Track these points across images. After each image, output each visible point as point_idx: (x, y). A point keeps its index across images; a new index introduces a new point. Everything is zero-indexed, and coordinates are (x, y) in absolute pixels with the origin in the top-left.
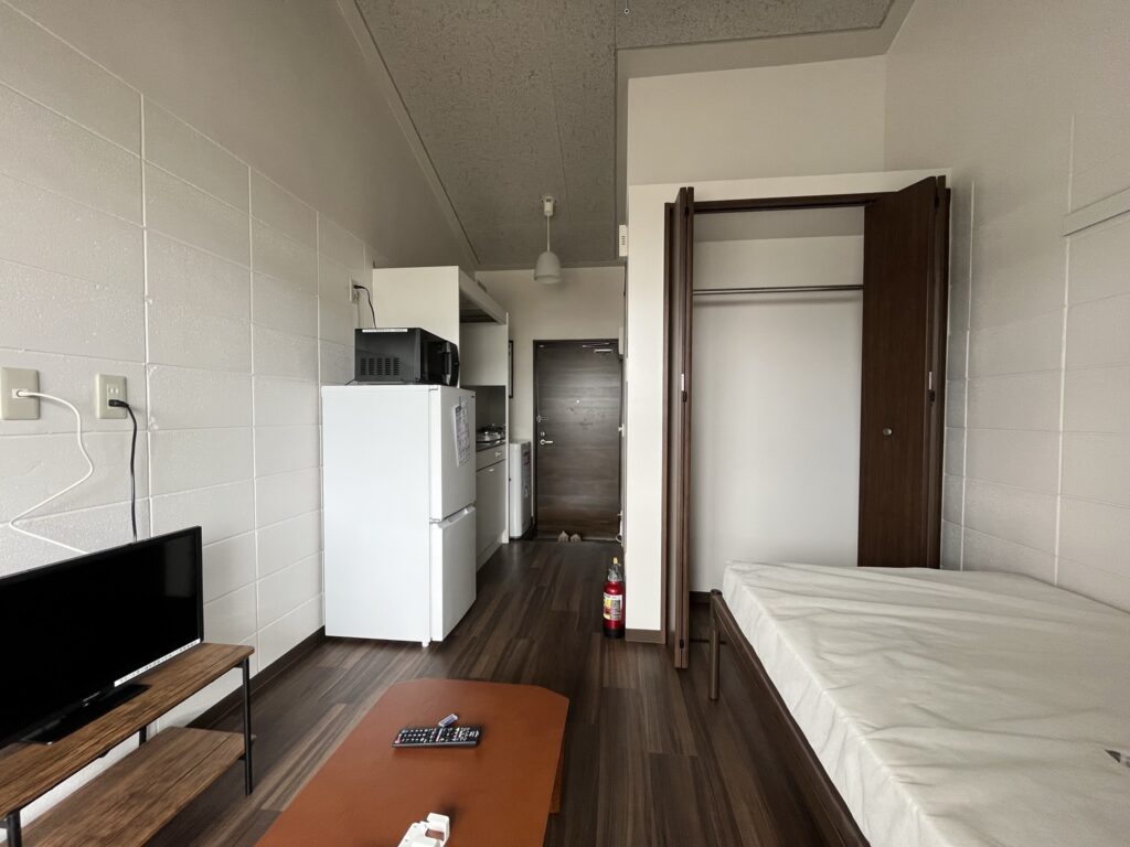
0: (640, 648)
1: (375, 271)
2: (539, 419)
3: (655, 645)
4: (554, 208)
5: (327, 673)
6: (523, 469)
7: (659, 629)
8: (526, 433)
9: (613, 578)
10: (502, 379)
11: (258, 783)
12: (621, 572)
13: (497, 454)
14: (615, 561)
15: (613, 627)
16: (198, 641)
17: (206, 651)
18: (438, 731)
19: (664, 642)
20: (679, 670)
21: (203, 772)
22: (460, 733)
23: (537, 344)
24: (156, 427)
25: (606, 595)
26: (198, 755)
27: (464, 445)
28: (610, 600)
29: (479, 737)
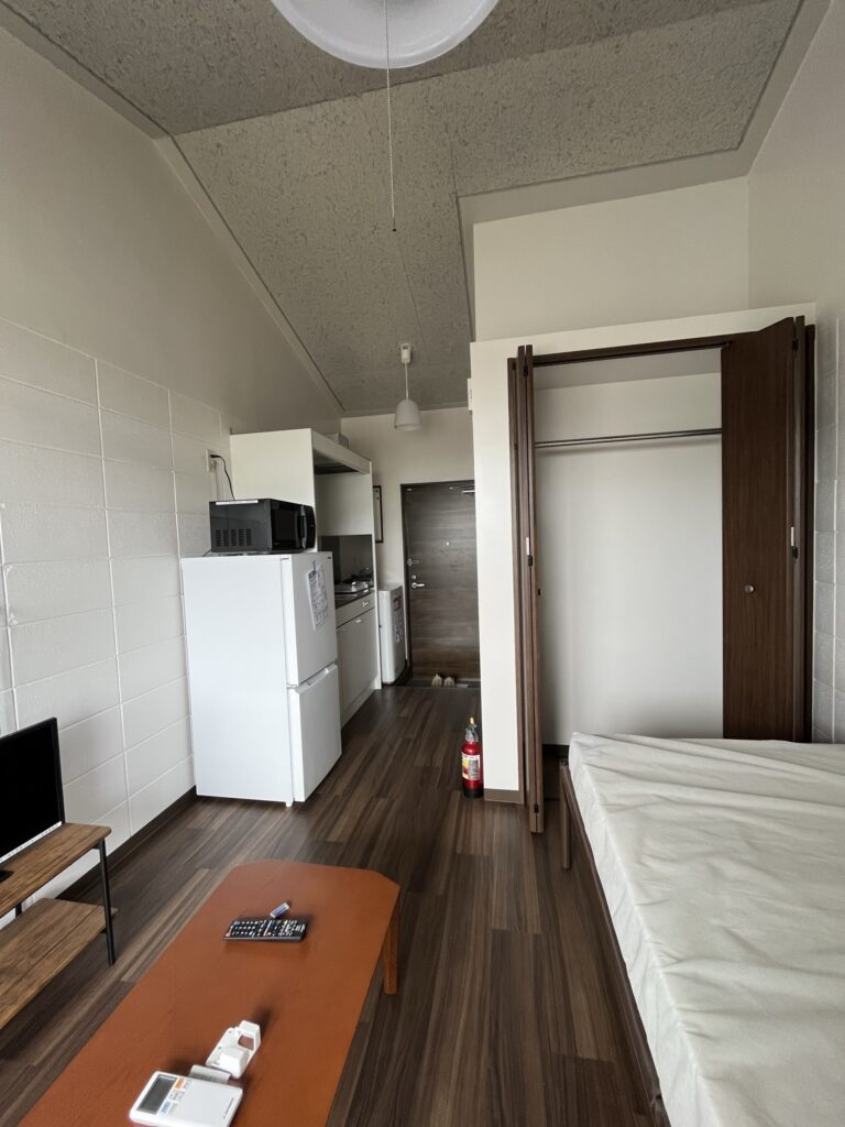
0: (498, 808)
1: (232, 437)
2: (410, 562)
3: (514, 805)
4: (412, 355)
5: (195, 835)
6: (393, 615)
7: (517, 789)
8: (396, 577)
9: (470, 739)
10: (367, 528)
11: (119, 955)
12: (478, 732)
13: (364, 604)
14: (472, 721)
15: (472, 786)
16: (59, 824)
17: (67, 832)
18: (267, 924)
19: (523, 802)
20: (534, 835)
21: (66, 948)
22: (287, 926)
23: (404, 488)
24: (15, 622)
25: (464, 755)
26: (63, 929)
27: (320, 608)
28: (468, 760)
29: (305, 931)
